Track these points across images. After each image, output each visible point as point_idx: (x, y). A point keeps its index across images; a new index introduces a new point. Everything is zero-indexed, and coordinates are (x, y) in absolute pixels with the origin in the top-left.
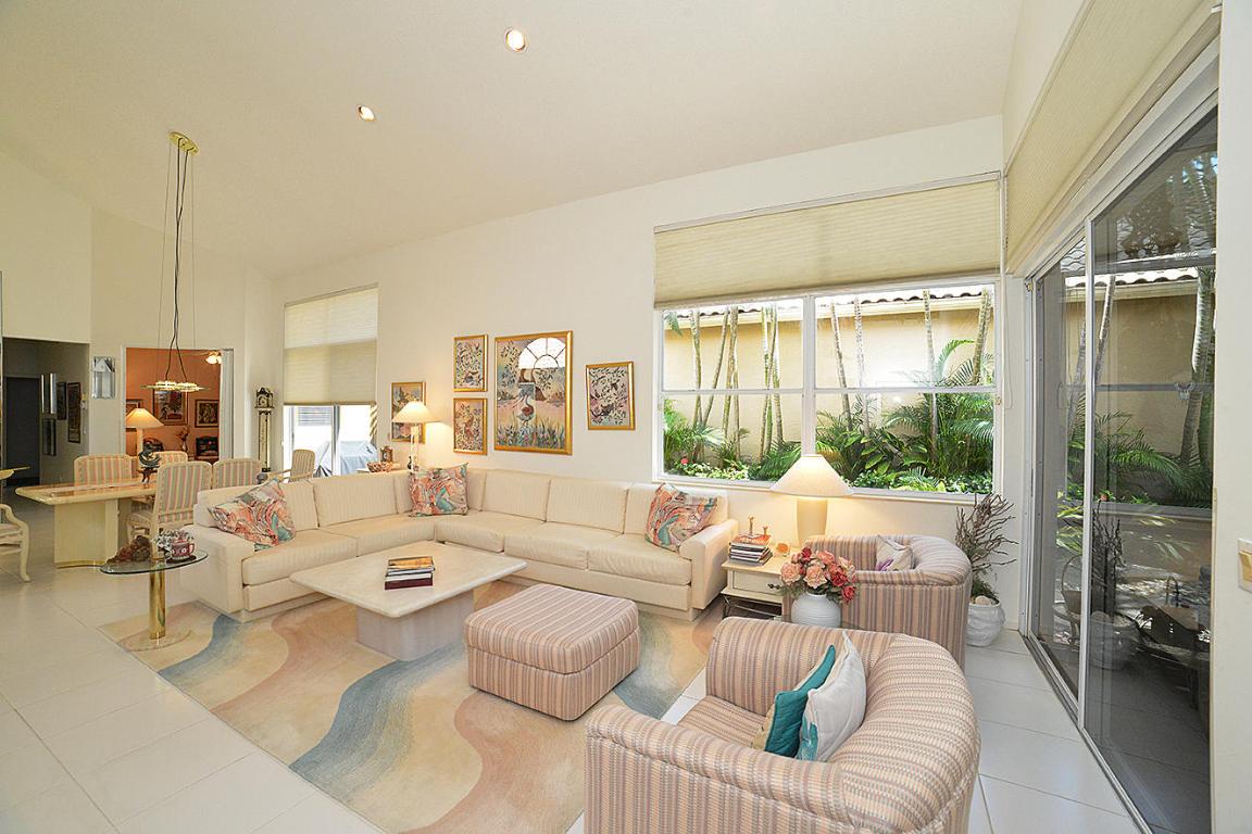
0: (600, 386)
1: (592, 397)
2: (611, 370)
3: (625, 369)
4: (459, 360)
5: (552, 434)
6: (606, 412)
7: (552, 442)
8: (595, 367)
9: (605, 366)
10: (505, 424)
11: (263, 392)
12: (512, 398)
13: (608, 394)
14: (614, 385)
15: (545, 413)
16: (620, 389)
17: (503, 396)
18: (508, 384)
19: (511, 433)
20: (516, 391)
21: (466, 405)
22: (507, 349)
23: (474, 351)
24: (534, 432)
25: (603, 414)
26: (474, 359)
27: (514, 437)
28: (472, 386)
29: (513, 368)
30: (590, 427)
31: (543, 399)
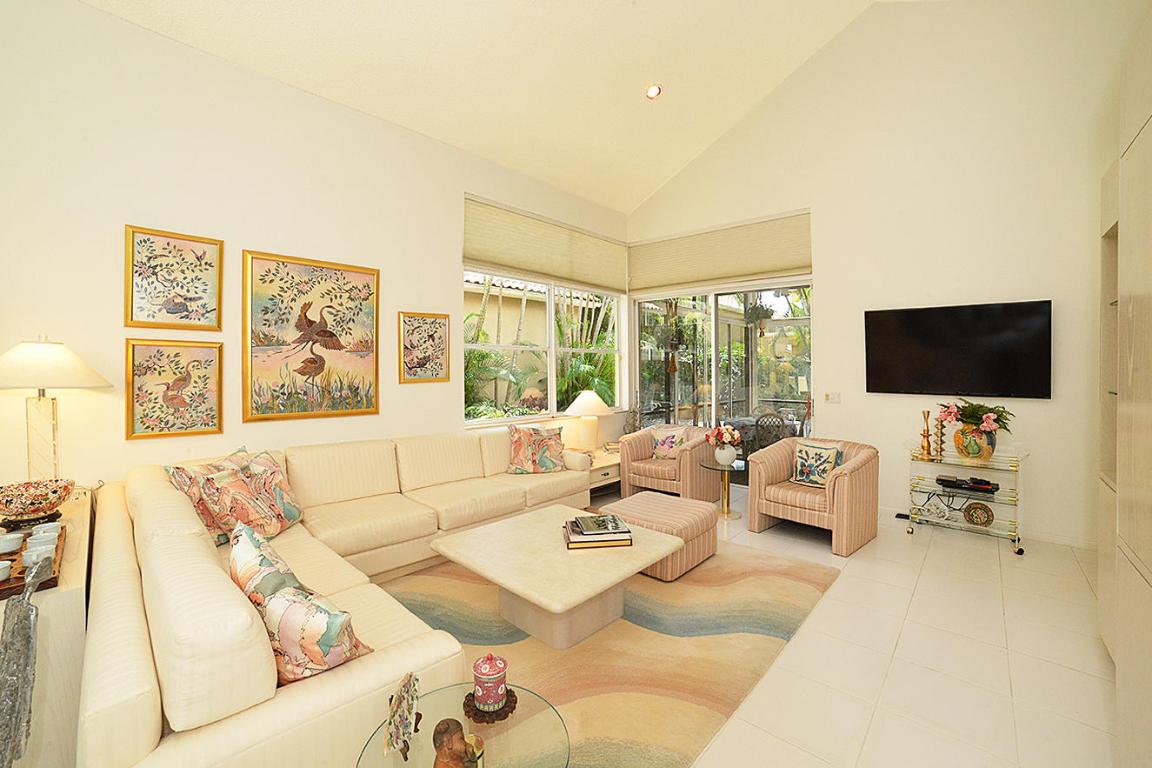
0: (415, 338)
1: (406, 348)
2: (429, 320)
3: (443, 321)
5: (355, 390)
6: (422, 364)
7: (357, 401)
8: (411, 316)
9: (423, 317)
10: (270, 382)
12: (284, 343)
13: (424, 346)
14: (431, 336)
15: (341, 365)
16: (437, 341)
17: (263, 341)
18: (276, 323)
19: (283, 394)
20: (291, 334)
21: (172, 352)
22: (274, 272)
23: (191, 258)
24: (326, 390)
25: (418, 366)
26: (190, 275)
27: (288, 399)
28: (185, 321)
29: (285, 301)
30: (403, 380)
31: (340, 347)
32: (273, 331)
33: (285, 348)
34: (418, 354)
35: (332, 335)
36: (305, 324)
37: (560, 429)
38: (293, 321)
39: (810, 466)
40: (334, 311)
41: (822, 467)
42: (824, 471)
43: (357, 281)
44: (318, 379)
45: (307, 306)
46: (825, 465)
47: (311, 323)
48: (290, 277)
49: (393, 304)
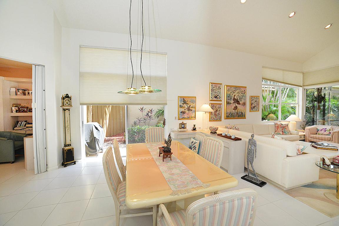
0: (253, 102)
1: (251, 104)
3: (258, 98)
4: (212, 90)
5: (242, 113)
7: (242, 116)
8: (252, 97)
9: (254, 97)
10: (229, 111)
11: (67, 96)
12: (231, 103)
13: (255, 103)
15: (240, 108)
16: (257, 102)
17: (228, 103)
18: (230, 99)
19: (231, 114)
20: (232, 101)
21: (215, 105)
22: (230, 89)
23: (218, 88)
24: (237, 113)
25: (253, 108)
26: (218, 91)
28: (217, 100)
29: (231, 95)
30: (250, 111)
31: (240, 104)
32: (229, 101)
33: (231, 104)
34: (253, 105)
35: (239, 101)
36: (234, 99)
37: (288, 124)
38: (232, 99)
40: (239, 96)
43: (243, 89)
44: (236, 111)
45: (235, 95)
48: (232, 90)
49: (249, 94)
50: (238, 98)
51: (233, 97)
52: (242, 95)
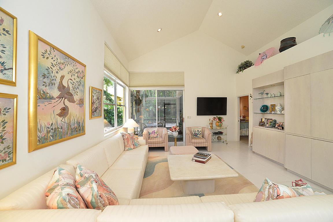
1: (92, 103)
2: (98, 91)
5: (79, 123)
7: (79, 129)
8: (93, 88)
10: (46, 122)
12: (52, 98)
13: (96, 102)
15: (74, 112)
17: (43, 96)
18: (49, 84)
19: (52, 129)
20: (55, 93)
22: (49, 52)
24: (69, 125)
27: (55, 131)
29: (54, 72)
30: (91, 117)
31: (74, 102)
32: (47, 90)
33: (53, 101)
34: (95, 106)
35: (71, 95)
36: (61, 87)
38: (57, 85)
39: (197, 133)
40: (72, 82)
41: (200, 133)
42: (200, 134)
44: (66, 118)
45: (63, 77)
46: (200, 132)
47: (64, 87)
48: (56, 58)
49: (89, 82)
50: (71, 86)
51: (58, 80)
52: (78, 80)
